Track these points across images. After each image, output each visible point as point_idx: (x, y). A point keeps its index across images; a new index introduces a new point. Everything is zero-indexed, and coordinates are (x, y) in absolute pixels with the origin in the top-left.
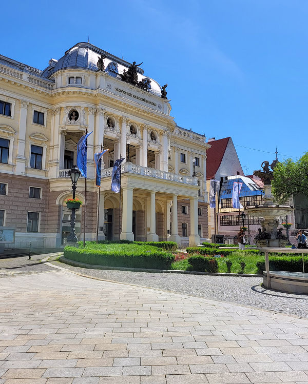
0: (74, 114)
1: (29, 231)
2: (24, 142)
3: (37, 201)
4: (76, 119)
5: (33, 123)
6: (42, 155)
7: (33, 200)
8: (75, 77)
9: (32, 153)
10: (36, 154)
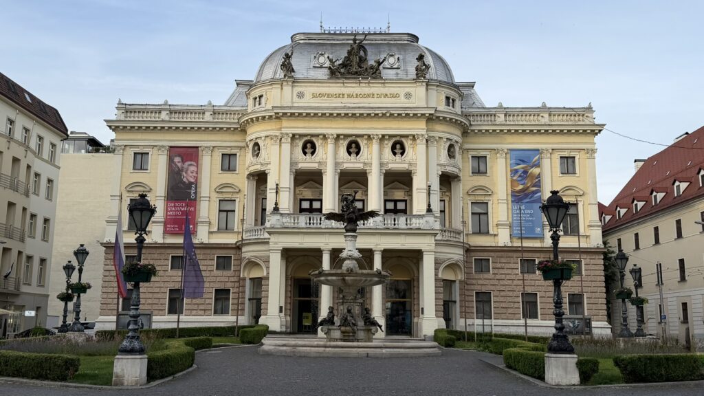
0: (256, 148)
1: (216, 313)
2: (208, 199)
3: (226, 273)
4: (258, 155)
5: (221, 172)
6: (234, 211)
7: (220, 273)
8: (257, 96)
9: (220, 211)
10: (227, 211)
